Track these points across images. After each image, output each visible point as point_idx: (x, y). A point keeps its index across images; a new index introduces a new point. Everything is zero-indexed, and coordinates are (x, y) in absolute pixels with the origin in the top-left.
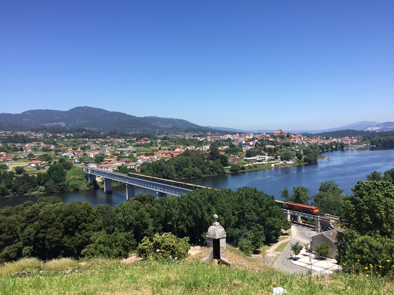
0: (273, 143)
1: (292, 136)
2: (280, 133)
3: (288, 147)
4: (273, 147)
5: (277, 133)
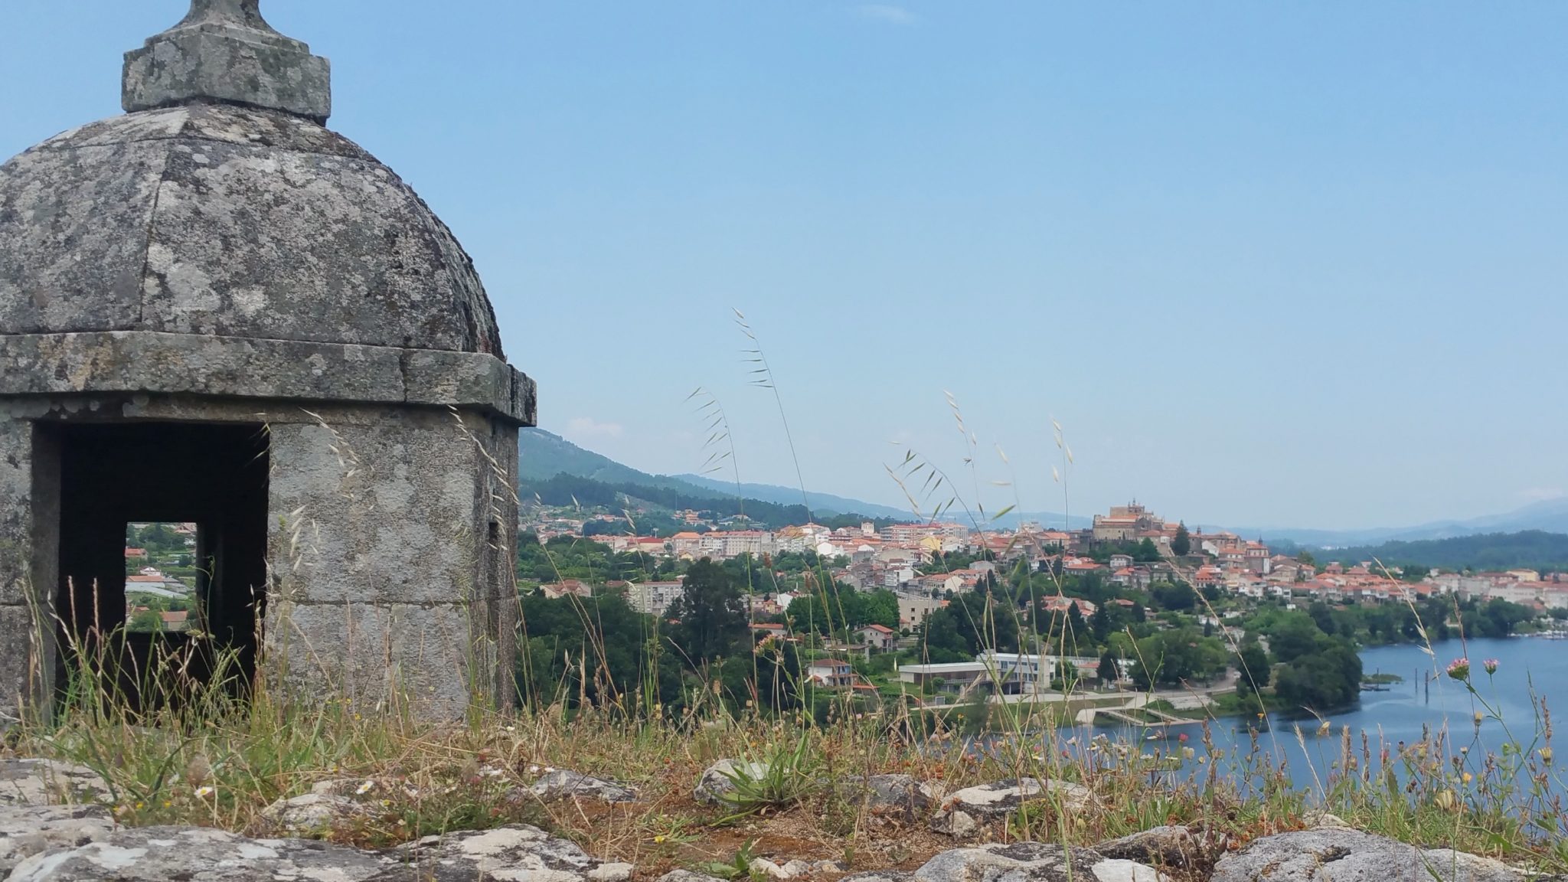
0: (1087, 587)
1: (1206, 545)
2: (1135, 525)
3: (1180, 614)
4: (1088, 609)
5: (1113, 525)
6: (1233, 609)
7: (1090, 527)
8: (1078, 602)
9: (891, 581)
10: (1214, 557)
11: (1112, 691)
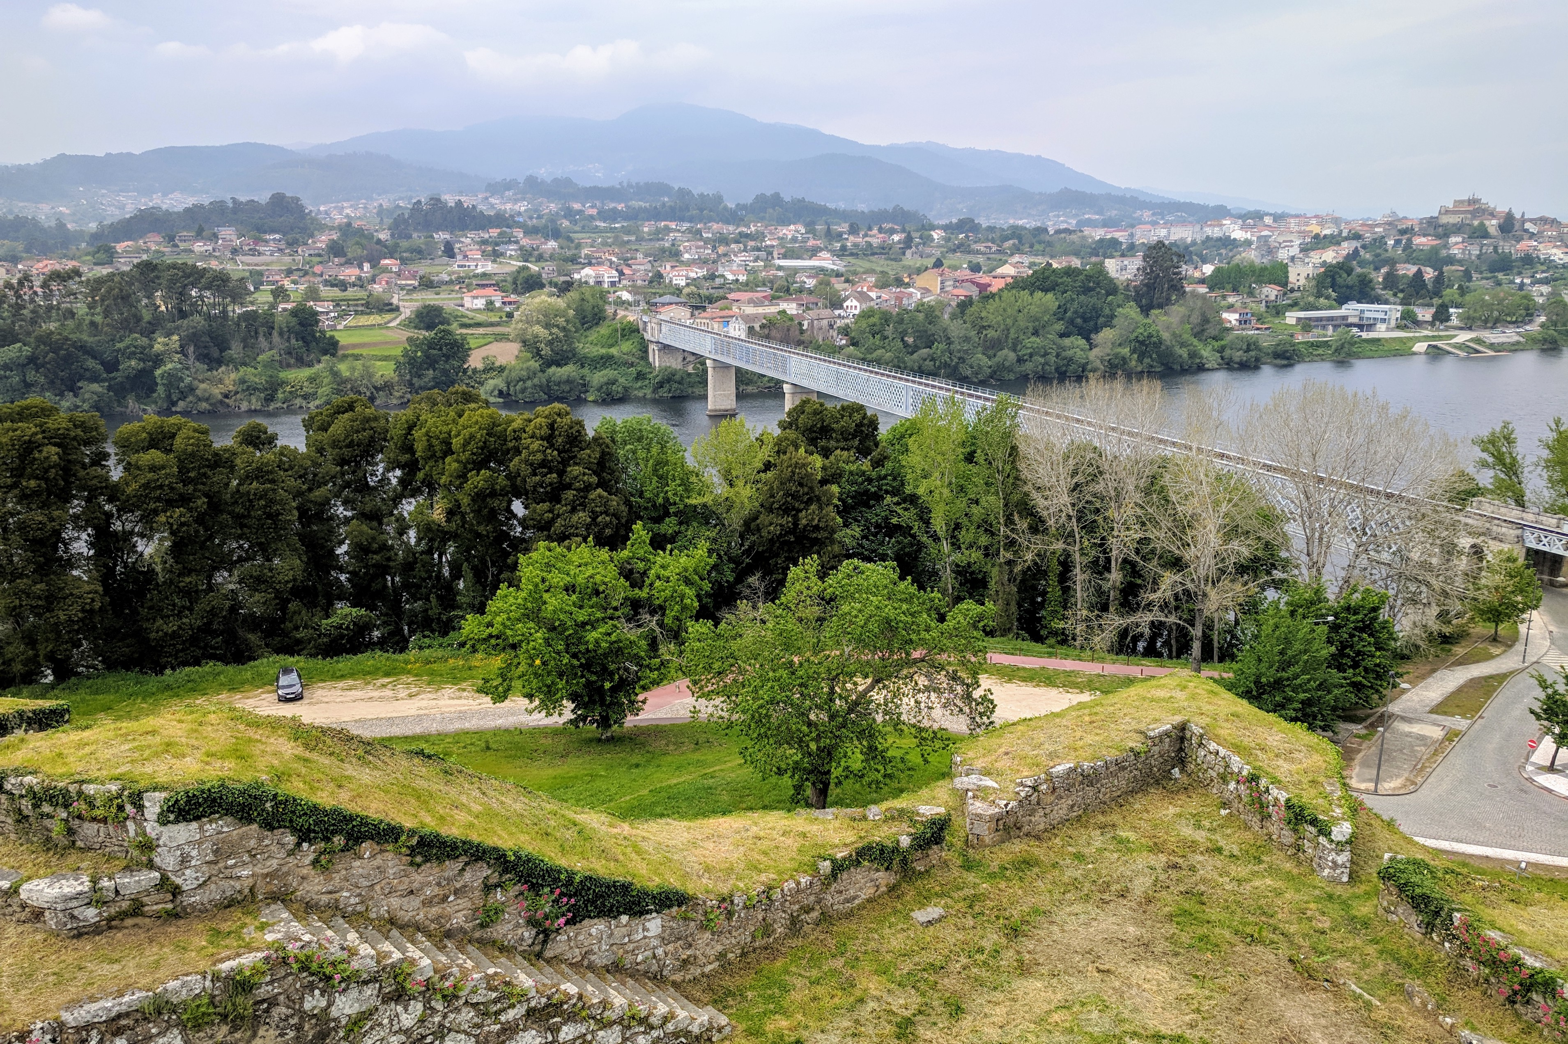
0: (1429, 257)
2: (1472, 212)
3: (1500, 276)
4: (1429, 274)
5: (1454, 212)
6: (1543, 272)
7: (1436, 215)
8: (1422, 268)
9: (1283, 255)
10: (1533, 234)
11: (1442, 330)
